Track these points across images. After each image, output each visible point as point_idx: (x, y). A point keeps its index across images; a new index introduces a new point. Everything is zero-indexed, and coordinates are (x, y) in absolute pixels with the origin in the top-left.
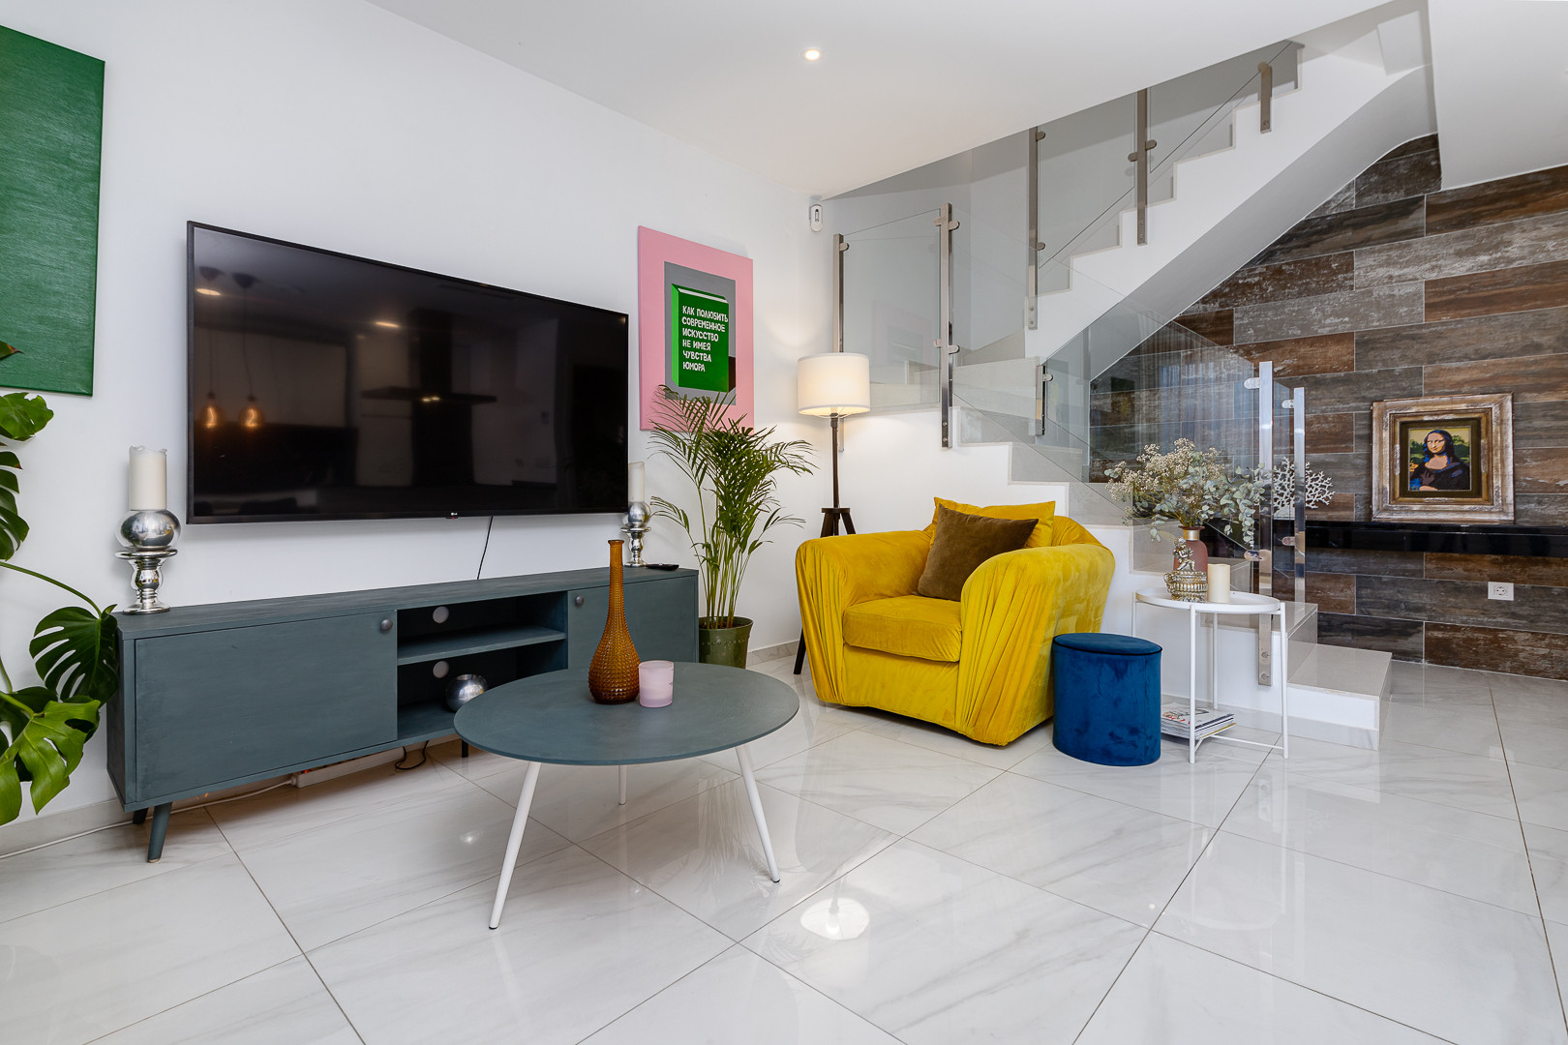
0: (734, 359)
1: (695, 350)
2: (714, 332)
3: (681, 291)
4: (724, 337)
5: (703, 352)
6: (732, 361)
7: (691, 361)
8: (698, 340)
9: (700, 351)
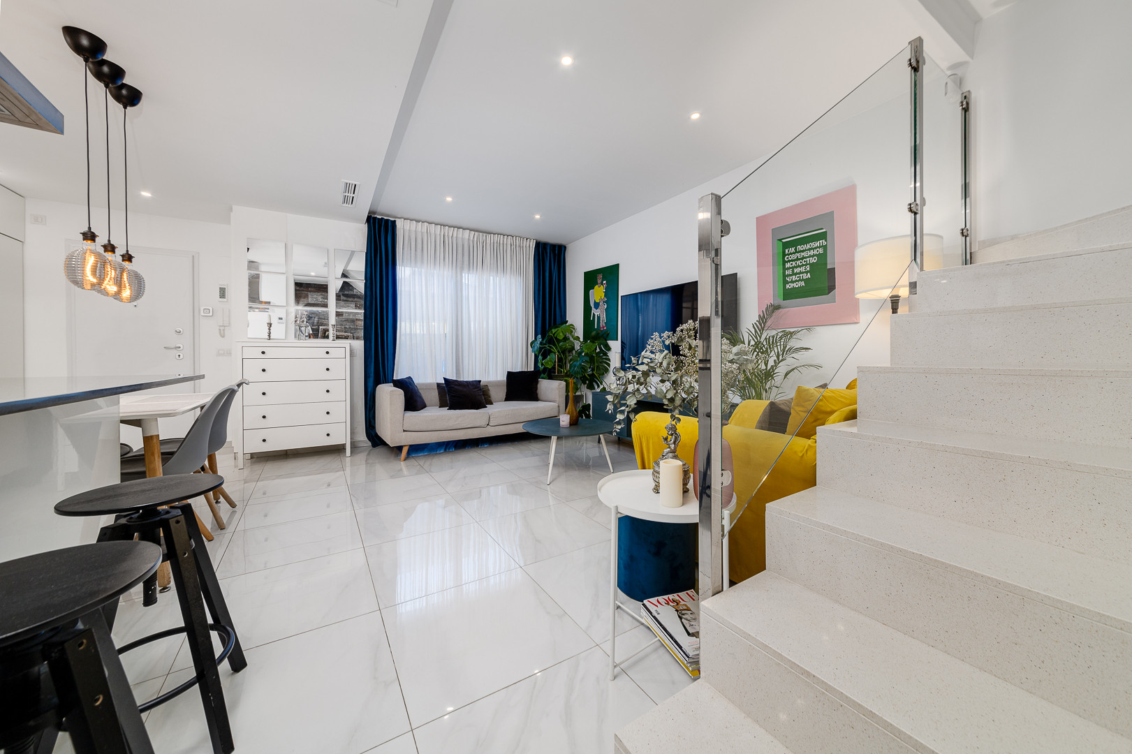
0: (834, 269)
1: (796, 274)
2: (813, 256)
3: (784, 241)
4: (823, 257)
5: (803, 273)
6: (832, 272)
7: (792, 282)
8: (796, 267)
9: (801, 273)
